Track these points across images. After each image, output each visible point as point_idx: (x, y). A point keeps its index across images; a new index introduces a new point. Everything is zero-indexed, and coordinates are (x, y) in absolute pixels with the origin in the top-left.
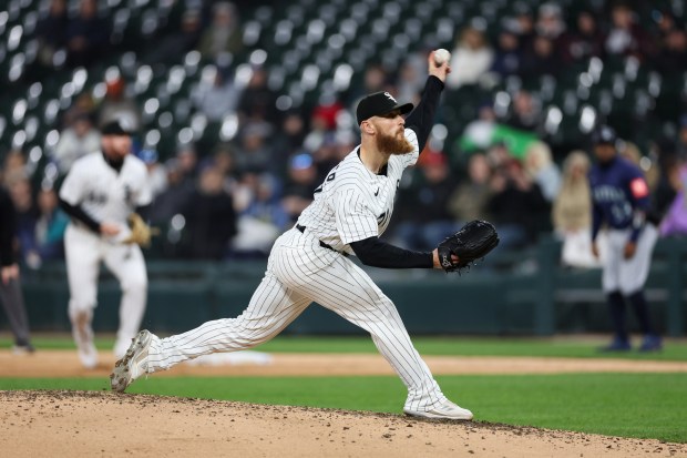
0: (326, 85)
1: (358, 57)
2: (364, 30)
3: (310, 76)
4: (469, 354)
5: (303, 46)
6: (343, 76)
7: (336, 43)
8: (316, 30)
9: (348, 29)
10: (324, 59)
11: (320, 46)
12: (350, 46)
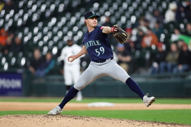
0: (128, 22)
1: (138, 14)
2: (140, 5)
3: (123, 19)
4: (174, 103)
5: (121, 10)
6: (133, 19)
7: (131, 9)
8: (125, 5)
9: (135, 5)
10: (127, 14)
11: (127, 10)
12: (135, 10)
